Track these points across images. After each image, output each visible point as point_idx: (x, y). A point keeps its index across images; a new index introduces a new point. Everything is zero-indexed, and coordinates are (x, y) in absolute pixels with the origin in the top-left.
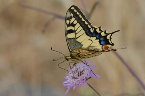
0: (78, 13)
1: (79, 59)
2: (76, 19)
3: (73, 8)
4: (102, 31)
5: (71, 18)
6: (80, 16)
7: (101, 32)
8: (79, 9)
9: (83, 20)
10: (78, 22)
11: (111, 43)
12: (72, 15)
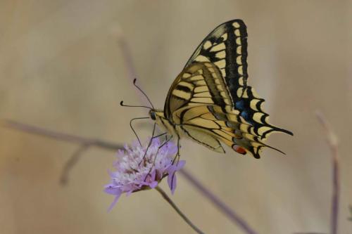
0: (238, 41)
1: (178, 128)
2: (226, 50)
3: (236, 25)
4: (260, 111)
5: (220, 41)
6: (239, 51)
7: (257, 110)
8: (246, 35)
9: (239, 61)
10: (226, 59)
11: (255, 152)
12: (225, 37)
